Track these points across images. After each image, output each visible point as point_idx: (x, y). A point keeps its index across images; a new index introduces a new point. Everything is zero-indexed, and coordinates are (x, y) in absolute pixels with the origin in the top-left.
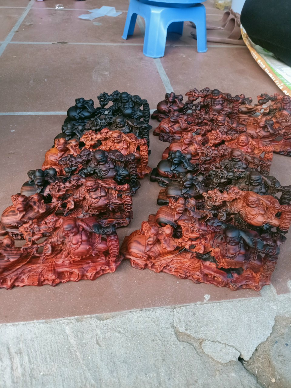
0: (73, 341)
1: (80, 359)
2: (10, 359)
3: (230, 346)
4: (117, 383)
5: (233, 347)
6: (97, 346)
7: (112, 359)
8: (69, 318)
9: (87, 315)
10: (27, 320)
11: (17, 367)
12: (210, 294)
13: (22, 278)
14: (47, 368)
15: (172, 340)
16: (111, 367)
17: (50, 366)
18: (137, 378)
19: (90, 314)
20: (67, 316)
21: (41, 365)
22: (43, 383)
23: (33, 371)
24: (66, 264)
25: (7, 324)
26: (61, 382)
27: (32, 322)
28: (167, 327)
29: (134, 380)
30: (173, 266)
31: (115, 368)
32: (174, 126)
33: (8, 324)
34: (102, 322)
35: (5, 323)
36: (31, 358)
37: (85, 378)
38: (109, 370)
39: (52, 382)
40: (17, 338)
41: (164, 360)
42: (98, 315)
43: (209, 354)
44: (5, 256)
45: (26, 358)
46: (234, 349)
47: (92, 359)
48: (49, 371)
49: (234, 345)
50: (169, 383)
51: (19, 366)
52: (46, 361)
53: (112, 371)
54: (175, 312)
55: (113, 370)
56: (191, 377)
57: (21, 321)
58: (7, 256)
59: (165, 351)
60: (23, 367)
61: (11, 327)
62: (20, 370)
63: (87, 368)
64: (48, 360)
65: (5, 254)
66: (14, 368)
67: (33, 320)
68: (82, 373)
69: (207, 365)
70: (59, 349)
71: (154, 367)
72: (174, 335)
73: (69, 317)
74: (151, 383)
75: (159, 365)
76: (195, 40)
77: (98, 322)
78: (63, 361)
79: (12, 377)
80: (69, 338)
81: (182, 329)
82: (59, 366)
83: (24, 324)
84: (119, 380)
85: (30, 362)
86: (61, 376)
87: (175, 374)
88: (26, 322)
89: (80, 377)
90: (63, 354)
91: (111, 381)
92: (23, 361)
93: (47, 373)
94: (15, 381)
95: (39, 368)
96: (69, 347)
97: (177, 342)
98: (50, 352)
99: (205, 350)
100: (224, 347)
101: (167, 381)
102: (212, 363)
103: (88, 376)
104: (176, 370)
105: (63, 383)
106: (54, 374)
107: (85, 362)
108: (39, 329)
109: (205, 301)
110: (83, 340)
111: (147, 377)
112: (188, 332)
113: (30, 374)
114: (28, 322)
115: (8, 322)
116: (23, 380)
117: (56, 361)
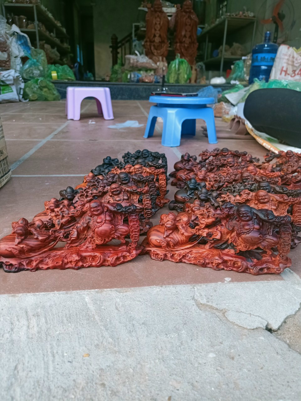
0: (91, 307)
1: (98, 321)
2: (28, 320)
3: (256, 316)
4: (135, 342)
5: (259, 316)
6: (116, 311)
7: (131, 321)
8: (89, 291)
9: (107, 289)
10: (48, 291)
11: (34, 326)
12: (230, 277)
13: (46, 262)
14: (63, 328)
15: (193, 309)
16: (129, 327)
17: (67, 326)
18: (157, 337)
19: (110, 288)
20: (88, 289)
21: (57, 325)
22: (58, 339)
23: (49, 330)
24: (88, 250)
25: (27, 294)
26: (77, 339)
27: (52, 293)
28: (187, 299)
29: (154, 339)
30: (192, 256)
31: (134, 329)
32: (190, 174)
33: (29, 294)
34: (121, 294)
35: (26, 293)
36: (48, 320)
37: (102, 336)
38: (128, 330)
39: (67, 339)
40: (36, 304)
41: (185, 324)
42: (118, 289)
43: (234, 321)
44: (35, 234)
45: (43, 320)
46: (260, 318)
47: (111, 321)
48: (65, 330)
49: (260, 316)
50: (192, 343)
51: (36, 325)
52: (62, 322)
53: (130, 331)
54: (196, 289)
55: (132, 330)
56: (215, 339)
57: (42, 292)
58: (36, 235)
59: (187, 317)
60: (39, 326)
61: (32, 296)
62: (36, 329)
63: (105, 328)
64: (65, 321)
65: (35, 233)
66: (31, 327)
67: (54, 291)
68: (100, 332)
69: (232, 330)
70: (78, 313)
71: (174, 329)
72: (195, 305)
73: (89, 289)
74: (172, 343)
75: (181, 328)
76: (207, 138)
77: (118, 293)
78: (80, 322)
79: (27, 333)
80: (88, 304)
81: (204, 301)
82: (77, 326)
83: (44, 295)
84: (137, 339)
85: (46, 322)
86: (78, 334)
87: (197, 336)
88: (46, 293)
89: (97, 335)
90: (81, 317)
91: (129, 340)
92: (39, 322)
93: (63, 332)
94: (31, 336)
95: (56, 328)
96: (88, 311)
97: (198, 311)
98: (68, 316)
99: (229, 318)
100: (249, 316)
101: (189, 341)
102: (237, 330)
103: (106, 334)
104: (199, 333)
105: (79, 340)
106: (70, 333)
107: (103, 323)
108: (59, 298)
109: (226, 282)
110: (102, 306)
111: (168, 338)
112: (210, 304)
113: (45, 332)
114: (48, 293)
115: (29, 292)
116: (38, 336)
117: (73, 322)
